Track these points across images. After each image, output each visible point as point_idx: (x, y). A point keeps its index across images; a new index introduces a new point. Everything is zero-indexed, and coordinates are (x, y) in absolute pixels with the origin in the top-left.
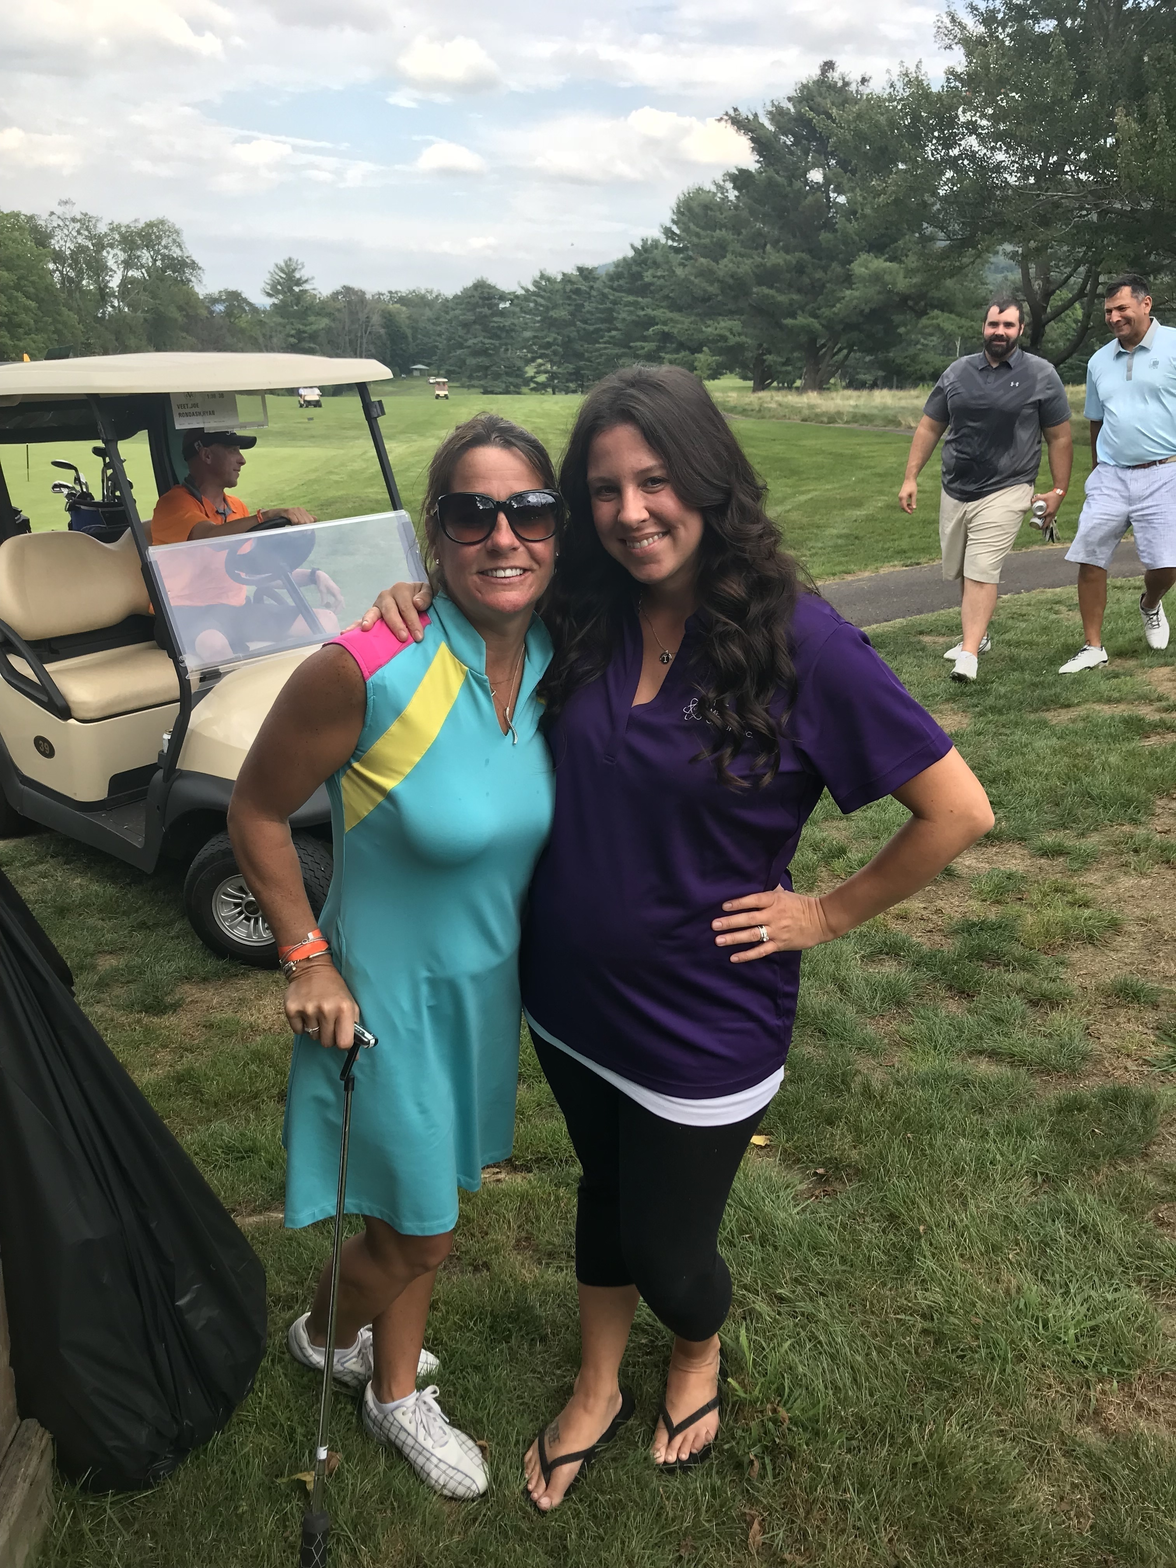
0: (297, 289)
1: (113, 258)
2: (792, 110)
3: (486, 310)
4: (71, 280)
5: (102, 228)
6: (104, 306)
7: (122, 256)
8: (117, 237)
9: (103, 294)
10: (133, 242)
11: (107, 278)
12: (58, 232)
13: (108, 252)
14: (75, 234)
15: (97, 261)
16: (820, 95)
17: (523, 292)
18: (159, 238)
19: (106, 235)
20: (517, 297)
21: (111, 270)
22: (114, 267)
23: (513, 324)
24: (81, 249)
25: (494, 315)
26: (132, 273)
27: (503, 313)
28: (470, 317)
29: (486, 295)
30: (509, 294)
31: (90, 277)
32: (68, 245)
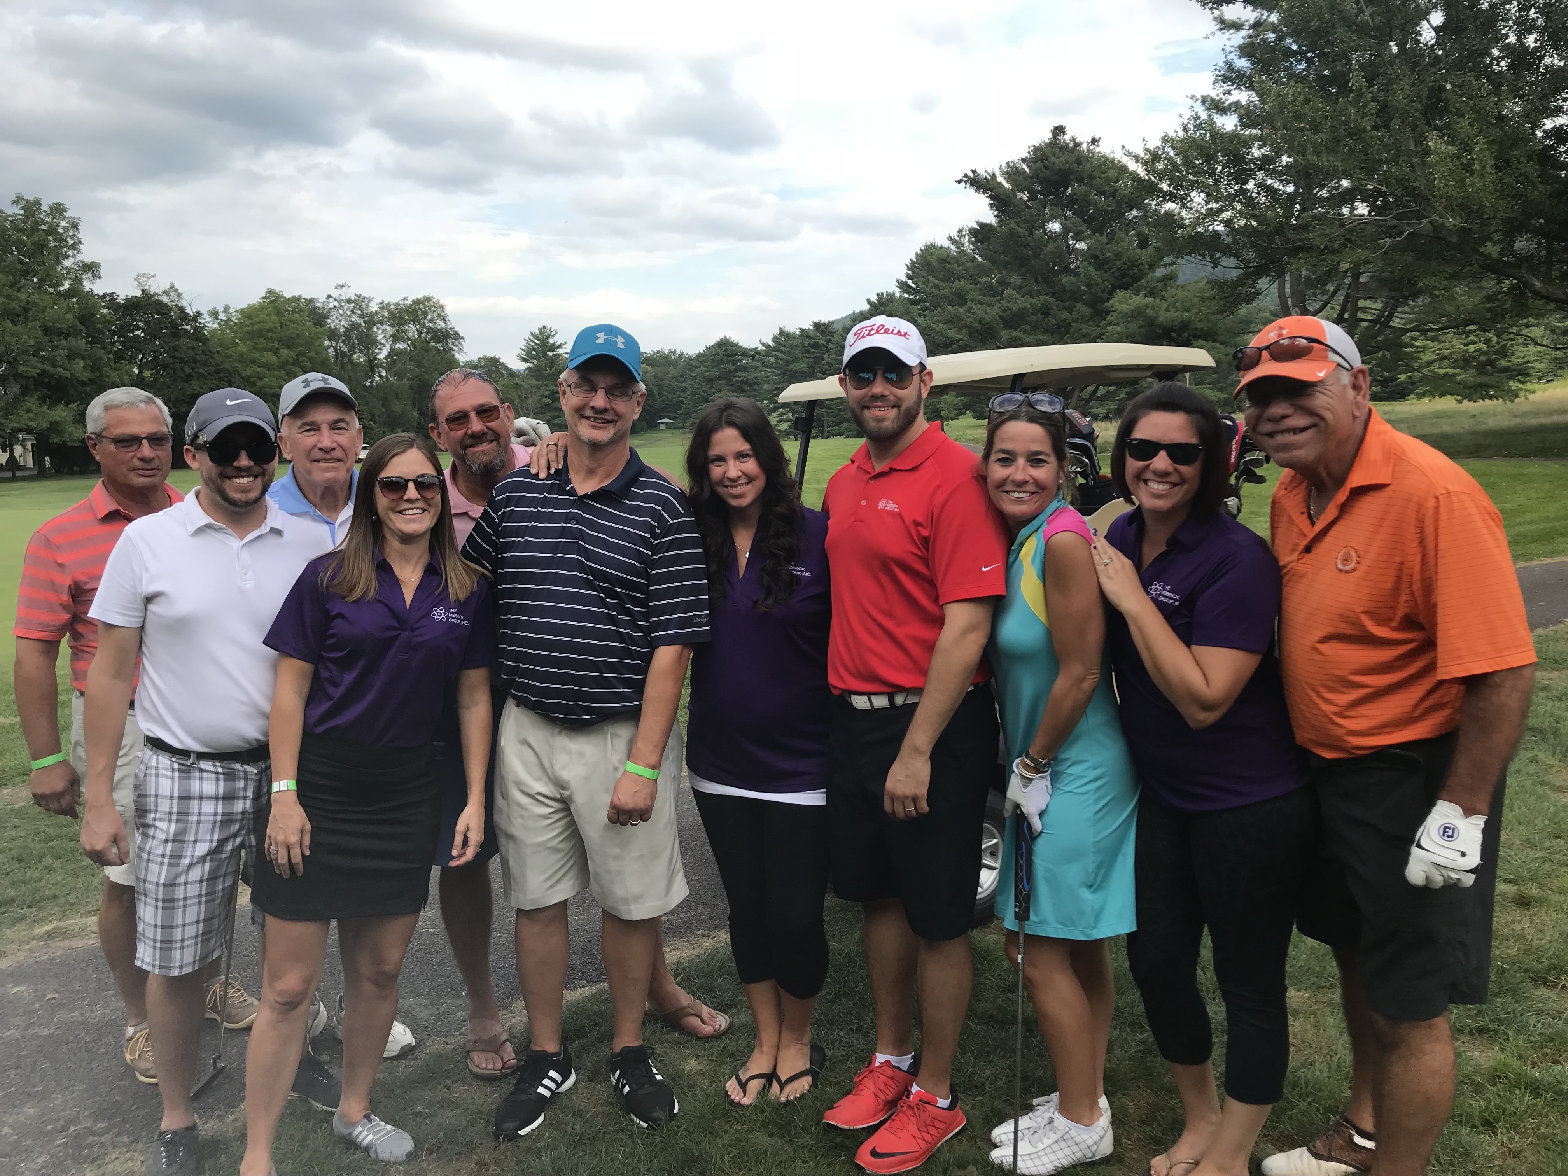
0: (550, 354)
1: (382, 333)
2: (1027, 170)
3: (730, 367)
4: (343, 354)
5: (374, 307)
6: (372, 377)
7: (390, 331)
8: (386, 314)
9: (372, 365)
10: (401, 318)
11: (377, 351)
12: (334, 313)
13: (378, 329)
14: (349, 313)
15: (368, 336)
16: (1054, 154)
17: (764, 348)
18: (425, 313)
19: (377, 313)
20: (759, 353)
21: (381, 344)
22: (383, 341)
23: (756, 378)
24: (354, 327)
25: (736, 370)
26: (400, 346)
27: (745, 369)
28: (715, 372)
29: (729, 352)
30: (751, 350)
31: (361, 351)
32: (343, 323)
